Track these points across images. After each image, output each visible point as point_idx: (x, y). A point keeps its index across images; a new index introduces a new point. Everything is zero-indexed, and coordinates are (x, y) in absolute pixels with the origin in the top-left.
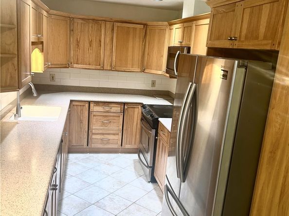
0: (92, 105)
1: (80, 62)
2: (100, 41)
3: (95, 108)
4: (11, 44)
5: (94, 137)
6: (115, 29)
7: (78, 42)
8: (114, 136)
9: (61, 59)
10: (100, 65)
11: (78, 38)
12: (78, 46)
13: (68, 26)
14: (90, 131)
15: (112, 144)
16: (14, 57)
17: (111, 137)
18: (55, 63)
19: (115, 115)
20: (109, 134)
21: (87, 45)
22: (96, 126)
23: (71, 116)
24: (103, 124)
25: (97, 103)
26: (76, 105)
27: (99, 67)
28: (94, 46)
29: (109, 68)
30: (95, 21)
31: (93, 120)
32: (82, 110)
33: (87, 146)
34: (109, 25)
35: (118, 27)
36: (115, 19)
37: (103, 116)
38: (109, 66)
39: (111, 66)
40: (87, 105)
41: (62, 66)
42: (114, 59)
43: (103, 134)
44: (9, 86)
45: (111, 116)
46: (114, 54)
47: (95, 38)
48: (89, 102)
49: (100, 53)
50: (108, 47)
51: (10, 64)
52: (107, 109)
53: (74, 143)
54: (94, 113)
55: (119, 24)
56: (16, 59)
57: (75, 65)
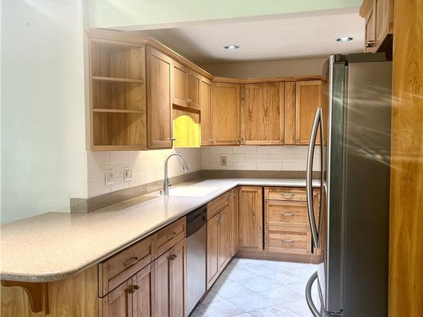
0: (266, 191)
1: (252, 137)
2: (278, 108)
3: (271, 196)
4: (140, 101)
5: (271, 236)
6: (298, 89)
7: (250, 112)
8: (299, 236)
9: (229, 135)
10: (279, 139)
11: (251, 107)
12: (250, 117)
13: (238, 94)
14: (265, 227)
15: (297, 248)
16: (143, 114)
17: (296, 238)
18: (221, 140)
19: (298, 204)
20: (292, 233)
21: (261, 114)
22: (273, 221)
23: (240, 205)
24: (283, 217)
25: (273, 188)
26: (247, 192)
27: (277, 142)
28: (271, 115)
29: (291, 142)
30: (270, 83)
31: (269, 211)
32: (253, 198)
33: (264, 249)
34: (289, 86)
35: (301, 87)
36: (297, 78)
37: (283, 206)
38: (291, 138)
39: (294, 139)
40: (260, 191)
41: (230, 143)
42: (298, 129)
43: (284, 233)
44: (138, 145)
45: (293, 207)
46: (298, 122)
47: (271, 105)
48: (263, 187)
49: (279, 123)
50: (289, 115)
51: (139, 120)
52: (288, 197)
53: (245, 243)
54: (270, 203)
55: (303, 83)
56: (145, 115)
57: (247, 142)
